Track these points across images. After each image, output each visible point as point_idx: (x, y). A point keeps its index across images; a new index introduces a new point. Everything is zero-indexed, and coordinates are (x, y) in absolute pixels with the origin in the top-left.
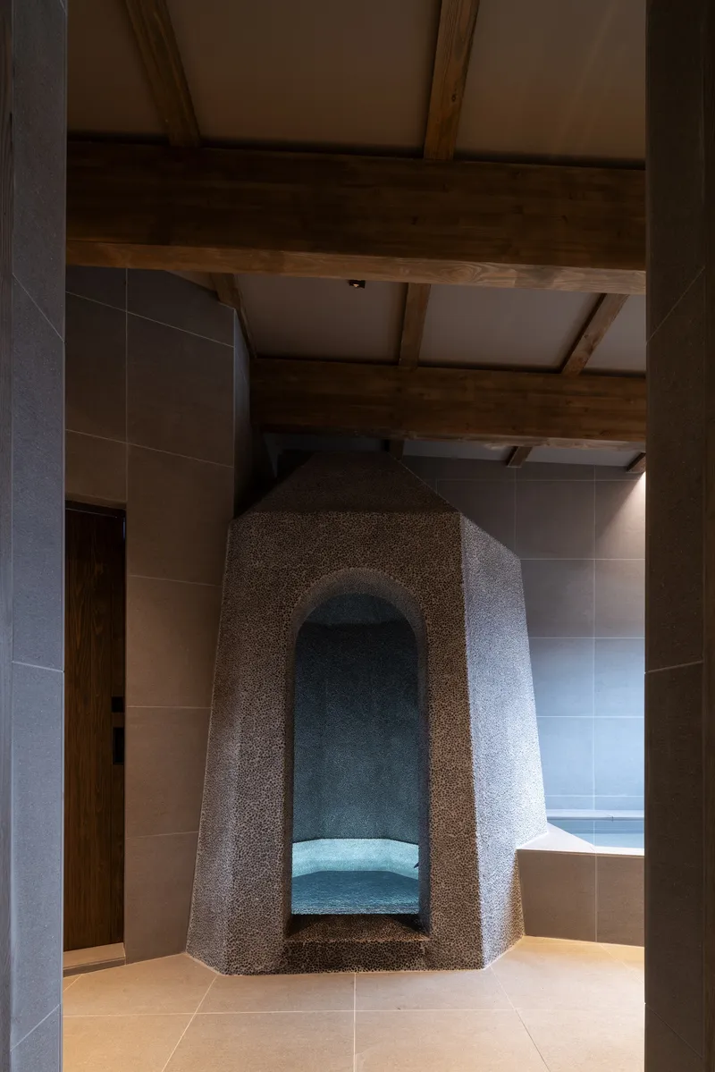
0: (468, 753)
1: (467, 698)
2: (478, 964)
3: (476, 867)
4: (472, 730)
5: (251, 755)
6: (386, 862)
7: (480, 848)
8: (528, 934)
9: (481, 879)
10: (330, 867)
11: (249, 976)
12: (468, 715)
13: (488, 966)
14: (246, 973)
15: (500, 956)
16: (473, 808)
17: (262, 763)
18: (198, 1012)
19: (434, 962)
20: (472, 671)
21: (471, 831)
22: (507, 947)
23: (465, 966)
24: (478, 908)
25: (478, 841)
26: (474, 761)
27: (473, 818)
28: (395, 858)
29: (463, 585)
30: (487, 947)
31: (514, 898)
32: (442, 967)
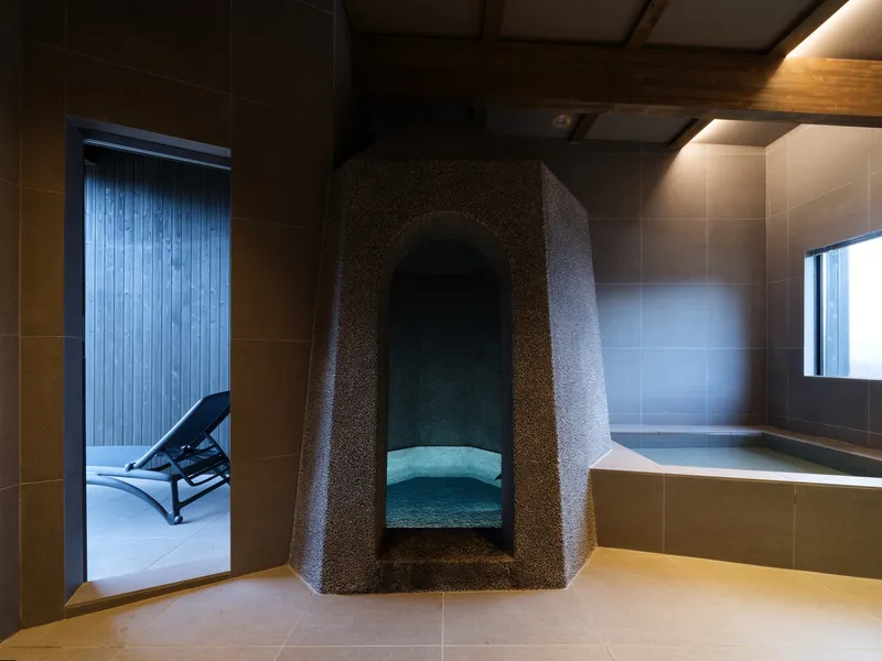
0: (550, 383)
1: (549, 332)
2: (560, 584)
3: (557, 491)
4: (553, 362)
5: (346, 385)
6: (470, 468)
7: (561, 472)
8: (600, 545)
9: (563, 503)
10: (424, 473)
11: (343, 597)
12: (550, 348)
13: (569, 585)
14: (340, 593)
15: (579, 572)
16: (555, 435)
17: (356, 392)
18: (287, 644)
19: (519, 581)
20: (552, 306)
21: (553, 458)
22: (584, 562)
23: (548, 586)
24: (561, 530)
25: (559, 466)
26: (556, 391)
27: (555, 444)
28: (477, 464)
29: (544, 227)
30: (568, 566)
31: (587, 514)
32: (525, 587)
